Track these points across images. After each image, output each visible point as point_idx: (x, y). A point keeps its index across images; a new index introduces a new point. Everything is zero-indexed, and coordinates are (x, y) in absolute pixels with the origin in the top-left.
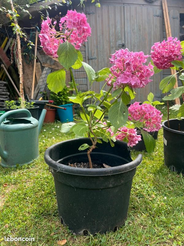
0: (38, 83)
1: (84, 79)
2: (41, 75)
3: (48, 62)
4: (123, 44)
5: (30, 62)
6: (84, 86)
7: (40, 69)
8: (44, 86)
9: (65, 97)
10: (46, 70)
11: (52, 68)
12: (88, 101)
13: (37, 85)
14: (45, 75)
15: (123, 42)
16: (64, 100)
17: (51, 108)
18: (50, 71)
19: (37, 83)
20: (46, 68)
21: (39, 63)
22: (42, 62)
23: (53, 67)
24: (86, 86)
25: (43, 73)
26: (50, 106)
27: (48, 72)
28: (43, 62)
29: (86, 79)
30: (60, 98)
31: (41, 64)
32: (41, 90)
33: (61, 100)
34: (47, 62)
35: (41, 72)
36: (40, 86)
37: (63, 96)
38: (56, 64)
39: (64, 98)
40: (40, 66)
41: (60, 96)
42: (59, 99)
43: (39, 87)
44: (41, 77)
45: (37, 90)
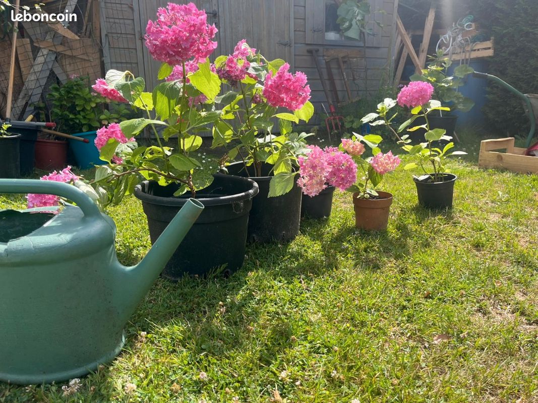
0: (27, 84)
2: (32, 66)
3: (48, 38)
4: (215, 11)
5: (7, 36)
7: (31, 54)
8: (40, 91)
9: (87, 117)
10: (43, 55)
11: (58, 51)
13: (24, 88)
14: (41, 65)
15: (215, 8)
16: (84, 122)
17: (55, 139)
18: (53, 58)
19: (23, 84)
20: (43, 50)
21: (28, 40)
22: (33, 38)
23: (60, 49)
25: (36, 62)
26: (54, 135)
27: (47, 61)
28: (37, 39)
30: (76, 118)
31: (32, 42)
32: (32, 98)
33: (78, 121)
34: (45, 38)
35: (32, 60)
36: (31, 89)
37: (82, 113)
38: (66, 44)
39: (84, 117)
40: (29, 47)
41: (75, 114)
42: (72, 120)
43: (28, 92)
44: (32, 70)
45: (23, 98)
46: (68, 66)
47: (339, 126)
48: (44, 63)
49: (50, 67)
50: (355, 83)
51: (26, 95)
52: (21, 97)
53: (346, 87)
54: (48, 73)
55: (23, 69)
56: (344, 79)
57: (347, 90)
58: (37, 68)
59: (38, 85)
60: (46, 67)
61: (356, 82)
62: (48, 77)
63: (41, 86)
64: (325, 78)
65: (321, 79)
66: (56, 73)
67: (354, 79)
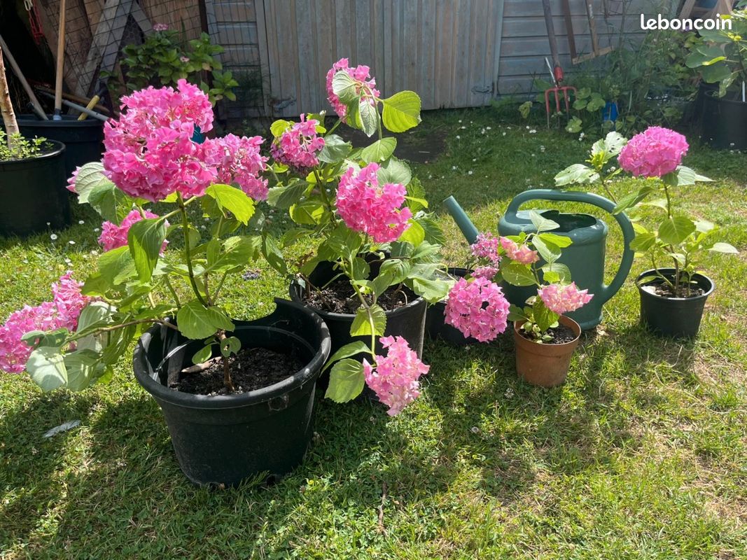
0: (96, 39)
1: (244, 26)
2: (102, 11)
6: (247, 49)
8: (114, 48)
12: (263, 100)
13: (93, 45)
14: (115, 9)
19: (92, 38)
24: (255, 49)
25: (108, 4)
27: (123, 1)
29: (251, 26)
32: (105, 59)
35: (102, 1)
36: (103, 46)
43: (98, 51)
44: (102, 17)
45: (93, 60)
46: (153, 8)
47: (567, 103)
48: (118, 6)
49: (128, 11)
50: (606, 21)
51: (96, 54)
52: (90, 58)
53: (591, 31)
54: (125, 21)
55: (90, 17)
56: (588, 15)
57: (591, 34)
58: (110, 14)
59: (112, 40)
60: (121, 12)
61: (608, 19)
62: (125, 27)
63: (116, 41)
64: (553, 14)
65: (547, 16)
66: (137, 20)
67: (606, 15)
